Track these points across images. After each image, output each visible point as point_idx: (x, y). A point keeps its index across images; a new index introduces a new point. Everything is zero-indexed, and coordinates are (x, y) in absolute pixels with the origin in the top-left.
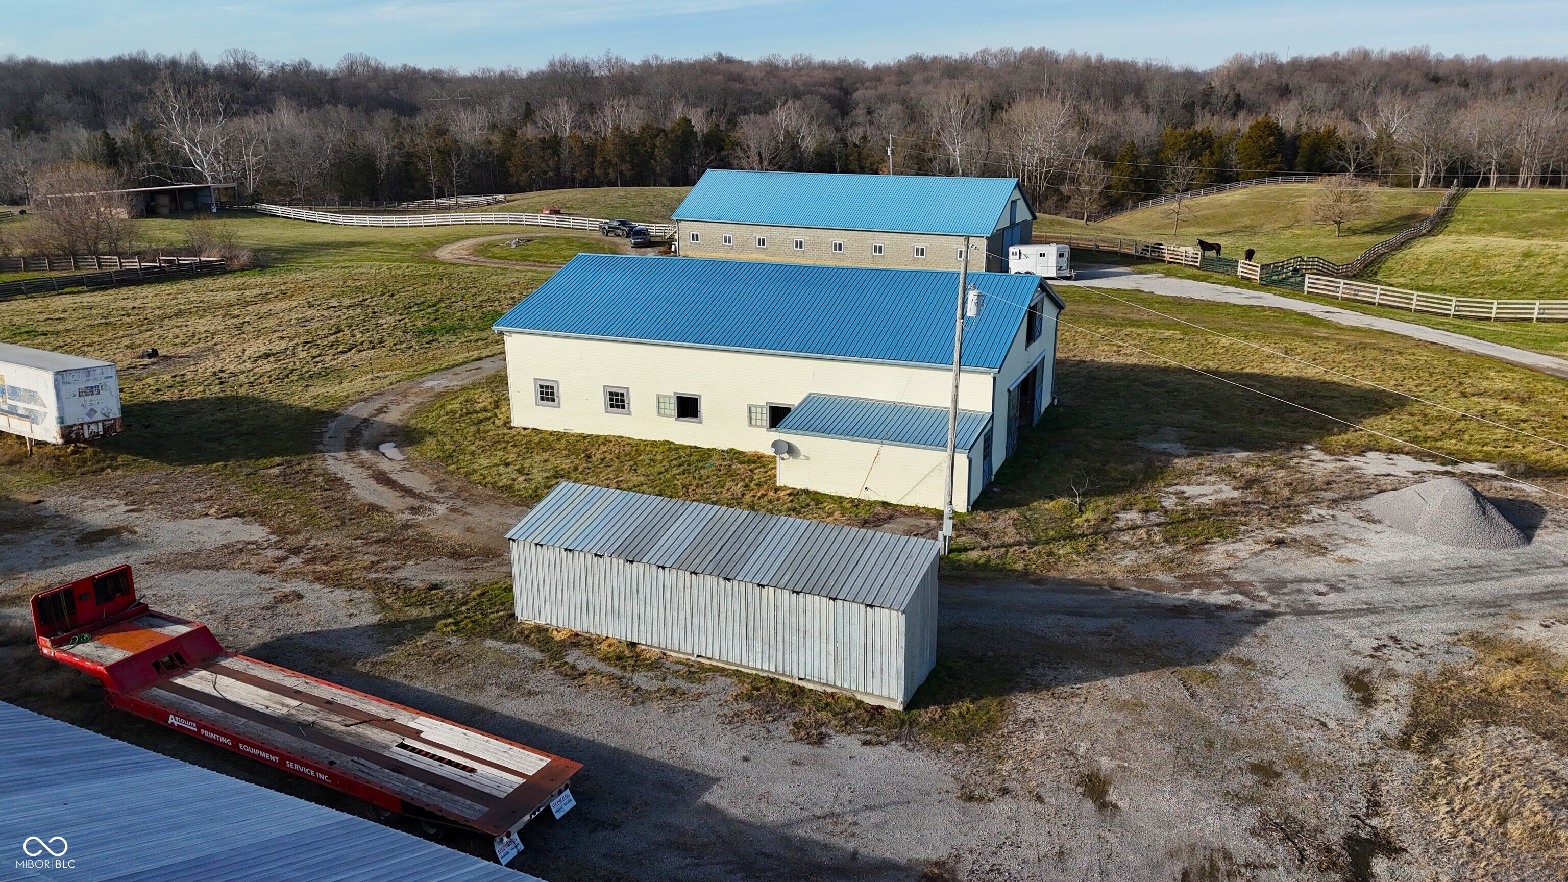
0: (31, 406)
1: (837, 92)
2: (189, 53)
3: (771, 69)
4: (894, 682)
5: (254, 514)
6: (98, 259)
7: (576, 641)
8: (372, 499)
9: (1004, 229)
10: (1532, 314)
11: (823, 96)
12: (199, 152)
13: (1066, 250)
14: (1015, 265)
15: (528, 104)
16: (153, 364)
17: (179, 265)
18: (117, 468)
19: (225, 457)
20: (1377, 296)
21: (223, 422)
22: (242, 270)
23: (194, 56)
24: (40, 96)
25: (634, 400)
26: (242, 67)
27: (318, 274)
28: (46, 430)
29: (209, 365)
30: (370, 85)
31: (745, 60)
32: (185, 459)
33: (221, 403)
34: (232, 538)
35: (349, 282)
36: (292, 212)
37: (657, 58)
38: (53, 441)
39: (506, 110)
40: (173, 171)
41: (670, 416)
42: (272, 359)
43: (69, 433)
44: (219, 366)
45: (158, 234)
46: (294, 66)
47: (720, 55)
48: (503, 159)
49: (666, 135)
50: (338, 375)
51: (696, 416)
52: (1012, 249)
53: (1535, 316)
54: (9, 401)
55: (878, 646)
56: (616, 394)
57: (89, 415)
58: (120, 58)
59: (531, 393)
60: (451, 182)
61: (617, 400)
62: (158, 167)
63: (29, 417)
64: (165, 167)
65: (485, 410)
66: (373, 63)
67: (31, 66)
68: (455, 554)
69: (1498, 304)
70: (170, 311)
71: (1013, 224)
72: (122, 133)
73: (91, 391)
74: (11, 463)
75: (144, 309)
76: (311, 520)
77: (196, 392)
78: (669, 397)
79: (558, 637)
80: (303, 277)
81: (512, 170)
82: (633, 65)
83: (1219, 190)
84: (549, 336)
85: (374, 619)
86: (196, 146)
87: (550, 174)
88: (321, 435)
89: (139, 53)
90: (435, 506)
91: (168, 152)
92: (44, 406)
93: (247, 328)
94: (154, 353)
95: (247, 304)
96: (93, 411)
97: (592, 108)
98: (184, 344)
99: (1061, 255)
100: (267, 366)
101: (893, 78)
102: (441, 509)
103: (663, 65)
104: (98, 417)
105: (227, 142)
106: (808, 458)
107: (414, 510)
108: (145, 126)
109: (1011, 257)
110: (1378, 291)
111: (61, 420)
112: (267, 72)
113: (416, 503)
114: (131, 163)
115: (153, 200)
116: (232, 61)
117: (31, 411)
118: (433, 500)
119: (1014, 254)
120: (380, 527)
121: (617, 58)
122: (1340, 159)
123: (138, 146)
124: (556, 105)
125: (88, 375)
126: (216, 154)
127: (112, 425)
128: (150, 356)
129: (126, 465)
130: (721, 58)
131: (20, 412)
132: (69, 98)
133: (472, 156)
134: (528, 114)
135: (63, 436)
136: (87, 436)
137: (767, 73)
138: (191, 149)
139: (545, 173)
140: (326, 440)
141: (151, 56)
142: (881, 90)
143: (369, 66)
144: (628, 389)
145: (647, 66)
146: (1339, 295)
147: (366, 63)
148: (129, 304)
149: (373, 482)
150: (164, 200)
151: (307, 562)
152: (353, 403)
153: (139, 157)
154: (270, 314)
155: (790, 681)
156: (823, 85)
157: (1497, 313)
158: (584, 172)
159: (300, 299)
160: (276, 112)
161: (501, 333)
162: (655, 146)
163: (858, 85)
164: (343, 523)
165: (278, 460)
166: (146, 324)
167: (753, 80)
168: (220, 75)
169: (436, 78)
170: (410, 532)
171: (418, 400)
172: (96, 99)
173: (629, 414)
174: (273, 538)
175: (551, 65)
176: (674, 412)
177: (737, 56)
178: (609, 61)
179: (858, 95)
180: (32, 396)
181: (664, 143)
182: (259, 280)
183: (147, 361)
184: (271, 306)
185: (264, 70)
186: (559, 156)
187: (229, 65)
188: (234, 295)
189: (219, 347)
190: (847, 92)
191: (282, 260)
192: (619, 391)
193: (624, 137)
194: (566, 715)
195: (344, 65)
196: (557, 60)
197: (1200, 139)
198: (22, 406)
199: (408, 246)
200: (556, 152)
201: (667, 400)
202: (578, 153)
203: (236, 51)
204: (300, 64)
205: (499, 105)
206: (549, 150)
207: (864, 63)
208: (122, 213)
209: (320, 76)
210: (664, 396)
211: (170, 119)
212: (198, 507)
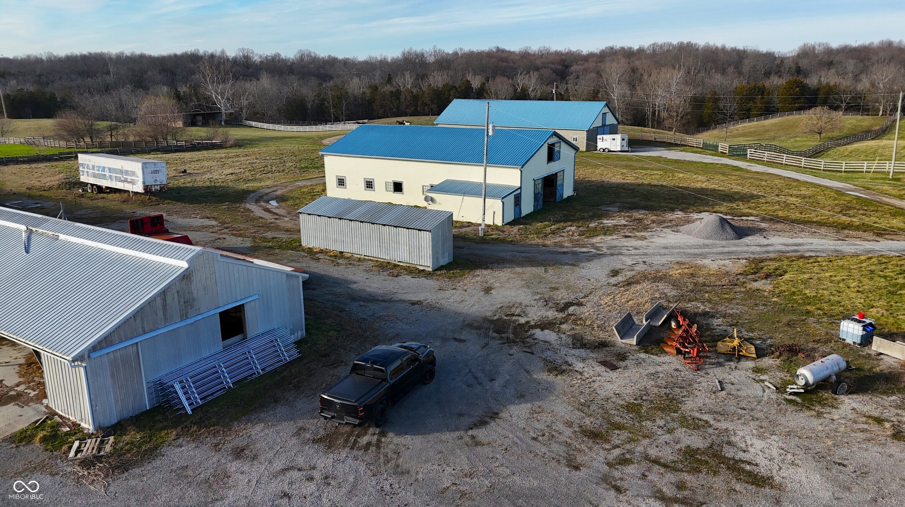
0: (133, 178)
1: (561, 67)
2: (220, 50)
3: (525, 55)
4: (428, 261)
5: (214, 218)
6: (167, 142)
7: (321, 251)
8: (261, 215)
9: (598, 127)
10: (863, 169)
11: (552, 69)
12: (220, 98)
13: (626, 137)
14: (600, 145)
15: (389, 75)
16: (184, 175)
17: (202, 144)
18: (165, 204)
19: (206, 203)
20: (784, 160)
21: (208, 192)
22: (231, 147)
23: (223, 52)
24: (146, 72)
25: (376, 185)
26: (247, 58)
27: (265, 149)
28: (138, 187)
29: (208, 176)
30: (310, 66)
31: (512, 50)
32: (191, 203)
33: (208, 188)
34: (204, 224)
35: (278, 152)
36: (259, 125)
37: (461, 49)
38: (141, 192)
39: (377, 80)
40: (206, 107)
41: (391, 191)
42: (234, 175)
43: (147, 188)
44: (211, 176)
45: (194, 133)
46: (272, 56)
47: (498, 47)
48: (371, 101)
49: (456, 89)
50: (261, 180)
51: (401, 191)
52: (599, 137)
53: (864, 170)
54: (125, 176)
55: (423, 246)
56: (369, 182)
57: (154, 182)
58: (186, 53)
59: (335, 182)
60: (342, 113)
61: (369, 185)
62: (200, 105)
63: (132, 182)
64: (203, 105)
65: (318, 192)
66: (313, 55)
67: (142, 57)
68: (287, 231)
69: (846, 163)
70: (194, 160)
71: (604, 125)
72: (183, 89)
73: (156, 172)
74: (124, 201)
75: (184, 158)
76: (235, 220)
77: (200, 184)
78: (390, 183)
79: (315, 250)
80: (257, 150)
81: (375, 108)
82: (448, 54)
83: (765, 119)
84: (341, 156)
85: (250, 245)
86: (218, 95)
87: (394, 109)
88: (246, 197)
89: (195, 50)
90: (285, 218)
91: (205, 98)
92: (138, 177)
93: (226, 165)
94: (185, 171)
95: (229, 158)
96: (156, 180)
97: (423, 77)
98: (198, 170)
99: (623, 140)
100: (231, 177)
101: (595, 59)
102: (286, 219)
103: (465, 54)
104: (158, 183)
105: (233, 94)
106: (440, 204)
107: (276, 219)
108: (196, 87)
109: (598, 140)
110: (785, 158)
111: (144, 183)
112: (259, 60)
113: (277, 217)
114: (187, 103)
115: (195, 119)
116: (241, 54)
117: (133, 180)
118: (284, 216)
119: (600, 139)
120: (261, 223)
121: (439, 50)
122: (837, 100)
123: (190, 95)
124: (404, 75)
125: (155, 165)
126: (228, 99)
127: (164, 187)
128: (183, 172)
129: (168, 203)
130: (498, 49)
131: (129, 180)
132: (160, 73)
133: (355, 100)
134: (389, 80)
135: (144, 189)
136: (153, 190)
137: (522, 57)
138: (216, 96)
139: (392, 109)
140: (248, 199)
141: (201, 52)
142: (586, 65)
143: (311, 56)
144: (373, 179)
145: (456, 54)
146: (765, 159)
147: (309, 55)
148: (177, 157)
149: (263, 211)
150: (200, 118)
151: (230, 231)
152: (263, 188)
153: (191, 100)
154: (237, 161)
155: (395, 263)
156: (553, 64)
157: (845, 168)
158: (412, 109)
159: (254, 157)
160: (261, 79)
161: (323, 155)
162: (450, 95)
163: (574, 63)
164: (247, 221)
165: (227, 203)
166: (184, 163)
167: (513, 61)
168: (235, 62)
169: (346, 63)
170: (272, 225)
171: (291, 188)
172: (173, 74)
173: (374, 191)
174: (219, 224)
175: (404, 54)
176: (392, 190)
177: (507, 48)
178: (435, 51)
179: (573, 68)
180: (133, 173)
181: (455, 93)
182: (237, 150)
183: (181, 174)
184: (239, 159)
185: (257, 59)
186: (399, 100)
187: (240, 56)
188: (223, 155)
189: (213, 171)
190: (567, 67)
191: (250, 144)
192: (370, 180)
193: (434, 90)
194: (309, 267)
195: (298, 56)
196: (406, 51)
197: (757, 89)
198: (129, 178)
199: (310, 138)
200: (398, 98)
201: (389, 184)
202: (409, 99)
203: (244, 49)
204: (275, 55)
205: (374, 75)
206: (394, 98)
207: (582, 51)
208: (180, 124)
209: (284, 62)
210: (388, 182)
211: (206, 81)
212: (193, 215)
